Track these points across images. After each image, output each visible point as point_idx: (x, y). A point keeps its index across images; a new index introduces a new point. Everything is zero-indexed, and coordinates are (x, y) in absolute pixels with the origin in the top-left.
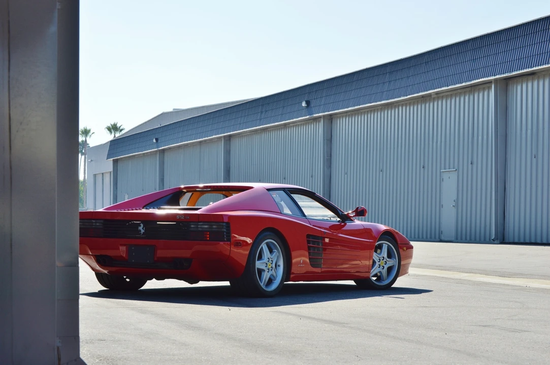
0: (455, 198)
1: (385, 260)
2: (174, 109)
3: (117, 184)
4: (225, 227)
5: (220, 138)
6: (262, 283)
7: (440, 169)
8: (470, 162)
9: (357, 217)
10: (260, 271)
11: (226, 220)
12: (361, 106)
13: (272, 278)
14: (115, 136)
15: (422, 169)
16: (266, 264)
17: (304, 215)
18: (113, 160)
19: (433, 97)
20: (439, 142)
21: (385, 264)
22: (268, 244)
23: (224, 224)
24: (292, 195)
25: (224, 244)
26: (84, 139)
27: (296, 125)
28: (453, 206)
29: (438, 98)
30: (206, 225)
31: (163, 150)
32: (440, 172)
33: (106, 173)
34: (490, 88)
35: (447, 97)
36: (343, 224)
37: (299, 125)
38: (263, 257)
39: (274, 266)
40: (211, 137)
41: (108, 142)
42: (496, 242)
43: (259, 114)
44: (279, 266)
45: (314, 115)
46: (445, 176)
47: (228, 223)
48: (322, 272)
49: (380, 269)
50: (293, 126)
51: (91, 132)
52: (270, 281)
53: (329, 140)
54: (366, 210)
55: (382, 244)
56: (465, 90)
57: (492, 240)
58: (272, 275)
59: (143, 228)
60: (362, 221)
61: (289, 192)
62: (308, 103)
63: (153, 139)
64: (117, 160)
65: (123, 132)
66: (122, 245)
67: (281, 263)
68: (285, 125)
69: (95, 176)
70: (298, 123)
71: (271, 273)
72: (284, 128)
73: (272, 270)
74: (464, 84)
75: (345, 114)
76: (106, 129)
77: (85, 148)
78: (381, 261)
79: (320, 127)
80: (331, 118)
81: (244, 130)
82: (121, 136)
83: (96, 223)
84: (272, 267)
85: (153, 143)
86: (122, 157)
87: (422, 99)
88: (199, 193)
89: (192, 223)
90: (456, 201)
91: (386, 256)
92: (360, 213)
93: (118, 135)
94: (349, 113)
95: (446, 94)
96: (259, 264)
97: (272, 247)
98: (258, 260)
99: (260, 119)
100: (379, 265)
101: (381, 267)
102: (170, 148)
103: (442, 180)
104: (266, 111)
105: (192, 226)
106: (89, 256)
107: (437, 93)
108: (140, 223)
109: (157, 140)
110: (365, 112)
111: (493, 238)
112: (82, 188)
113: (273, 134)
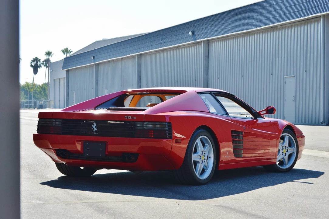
0: (294, 95)
1: (287, 149)
2: (103, 39)
3: (68, 85)
4: (167, 126)
5: (134, 56)
6: (197, 173)
7: (284, 76)
8: (305, 71)
9: (267, 115)
10: (196, 163)
11: (168, 120)
12: (229, 34)
13: (205, 168)
14: (67, 56)
15: (271, 76)
16: (201, 156)
17: (227, 114)
18: (66, 70)
19: (278, 27)
20: (283, 58)
21: (287, 152)
22: (201, 140)
23: (166, 124)
24: (217, 97)
25: (166, 140)
26: (48, 58)
27: (185, 47)
28: (293, 100)
29: (282, 28)
30: (150, 124)
31: (98, 64)
32: (284, 77)
33: (61, 78)
34: (320, 21)
35: (288, 27)
36: (255, 120)
37: (186, 47)
38: (198, 151)
39: (206, 158)
40: (129, 55)
41: (63, 59)
42: (323, 124)
43: (161, 40)
44: (210, 157)
45: (198, 41)
46: (287, 80)
47: (169, 123)
48: (242, 161)
49: (283, 156)
50: (183, 48)
51: (52, 53)
52: (203, 171)
53: (207, 56)
54: (275, 109)
55: (284, 136)
56: (301, 22)
57: (321, 123)
58: (205, 166)
59: (96, 127)
60: (271, 118)
61: (215, 94)
62: (193, 32)
63: (91, 57)
64: (69, 70)
65: (72, 53)
66: (77, 141)
67: (212, 155)
68: (177, 47)
69: (55, 80)
70: (186, 46)
71: (204, 164)
72: (177, 49)
73: (204, 162)
74: (301, 18)
75: (218, 40)
76: (62, 52)
77: (49, 63)
78: (284, 149)
79: (201, 48)
80: (208, 42)
81: (151, 51)
82: (71, 55)
83: (55, 122)
84: (205, 159)
85: (92, 60)
86: (71, 68)
87: (271, 29)
88: (139, 95)
89: (137, 123)
90: (295, 97)
91: (287, 145)
92: (270, 111)
93: (68, 55)
94: (221, 39)
95: (288, 25)
96: (195, 157)
97: (205, 142)
98: (194, 154)
99: (161, 43)
100: (283, 153)
101: (284, 154)
102: (102, 63)
103: (285, 83)
104: (165, 38)
105: (139, 125)
106: (50, 150)
107: (281, 25)
108: (93, 122)
109: (94, 57)
110: (231, 38)
111: (321, 122)
112: (47, 88)
113: (169, 54)
